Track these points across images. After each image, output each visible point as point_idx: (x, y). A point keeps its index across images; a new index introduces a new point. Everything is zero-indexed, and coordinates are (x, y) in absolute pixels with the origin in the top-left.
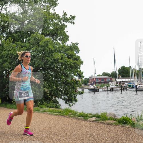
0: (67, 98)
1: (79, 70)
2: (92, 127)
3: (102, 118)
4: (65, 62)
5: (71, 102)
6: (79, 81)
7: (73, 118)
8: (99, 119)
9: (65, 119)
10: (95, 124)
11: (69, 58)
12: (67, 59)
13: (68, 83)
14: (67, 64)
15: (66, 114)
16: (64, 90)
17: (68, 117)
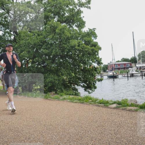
0: (86, 85)
1: (97, 56)
2: (113, 114)
3: (123, 105)
4: (83, 49)
5: (90, 90)
6: (97, 68)
7: (94, 105)
8: (120, 105)
9: (86, 107)
10: (116, 110)
11: (86, 45)
12: (85, 46)
13: (87, 71)
14: (85, 51)
15: (86, 102)
16: (82, 77)
17: (88, 104)
